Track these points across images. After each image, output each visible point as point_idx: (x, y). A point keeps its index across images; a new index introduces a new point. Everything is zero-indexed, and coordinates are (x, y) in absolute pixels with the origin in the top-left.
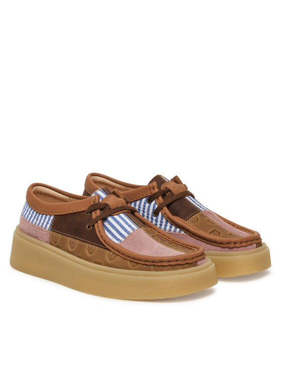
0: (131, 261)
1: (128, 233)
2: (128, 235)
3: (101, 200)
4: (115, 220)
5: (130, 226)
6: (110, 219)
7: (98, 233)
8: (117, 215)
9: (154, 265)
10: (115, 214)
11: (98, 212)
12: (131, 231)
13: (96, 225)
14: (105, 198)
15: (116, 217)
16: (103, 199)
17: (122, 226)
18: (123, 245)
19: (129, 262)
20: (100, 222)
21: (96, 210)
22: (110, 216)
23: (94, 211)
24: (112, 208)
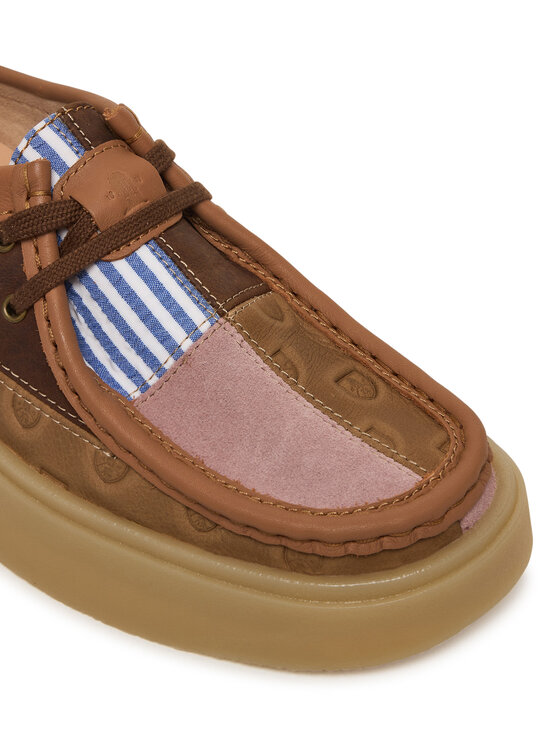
0: (188, 508)
1: (173, 348)
2: (171, 361)
3: (56, 178)
4: (118, 282)
5: (179, 315)
6: (95, 273)
7: (48, 350)
8: (126, 257)
9: (285, 548)
10: (114, 254)
11: (47, 243)
12: (186, 345)
13: (40, 309)
14: (76, 168)
15: (122, 267)
16: (68, 174)
17: (146, 317)
18: (152, 413)
19: (183, 511)
20: (54, 295)
21: (36, 236)
22: (97, 261)
23: (30, 239)
24: (102, 227)
